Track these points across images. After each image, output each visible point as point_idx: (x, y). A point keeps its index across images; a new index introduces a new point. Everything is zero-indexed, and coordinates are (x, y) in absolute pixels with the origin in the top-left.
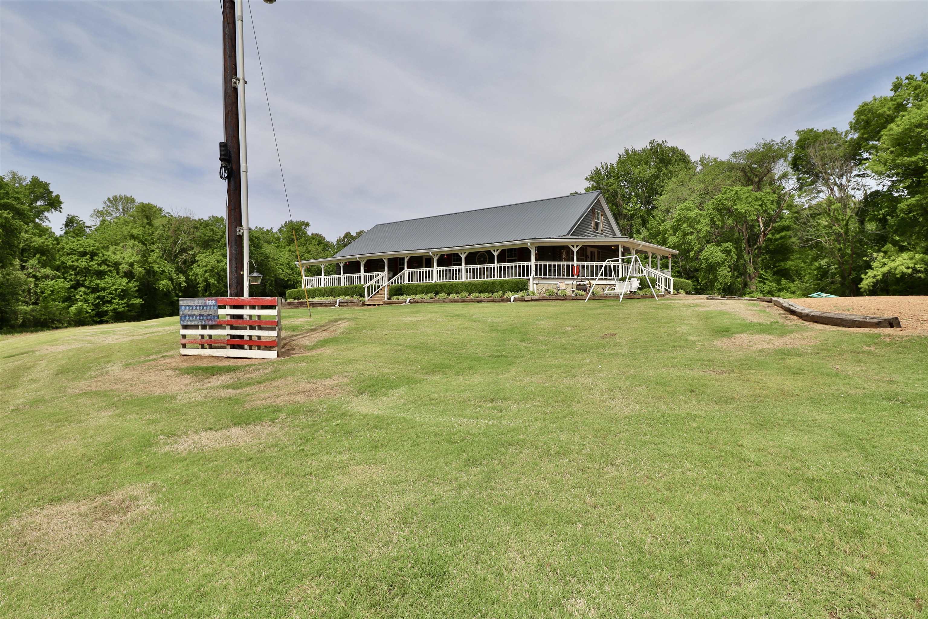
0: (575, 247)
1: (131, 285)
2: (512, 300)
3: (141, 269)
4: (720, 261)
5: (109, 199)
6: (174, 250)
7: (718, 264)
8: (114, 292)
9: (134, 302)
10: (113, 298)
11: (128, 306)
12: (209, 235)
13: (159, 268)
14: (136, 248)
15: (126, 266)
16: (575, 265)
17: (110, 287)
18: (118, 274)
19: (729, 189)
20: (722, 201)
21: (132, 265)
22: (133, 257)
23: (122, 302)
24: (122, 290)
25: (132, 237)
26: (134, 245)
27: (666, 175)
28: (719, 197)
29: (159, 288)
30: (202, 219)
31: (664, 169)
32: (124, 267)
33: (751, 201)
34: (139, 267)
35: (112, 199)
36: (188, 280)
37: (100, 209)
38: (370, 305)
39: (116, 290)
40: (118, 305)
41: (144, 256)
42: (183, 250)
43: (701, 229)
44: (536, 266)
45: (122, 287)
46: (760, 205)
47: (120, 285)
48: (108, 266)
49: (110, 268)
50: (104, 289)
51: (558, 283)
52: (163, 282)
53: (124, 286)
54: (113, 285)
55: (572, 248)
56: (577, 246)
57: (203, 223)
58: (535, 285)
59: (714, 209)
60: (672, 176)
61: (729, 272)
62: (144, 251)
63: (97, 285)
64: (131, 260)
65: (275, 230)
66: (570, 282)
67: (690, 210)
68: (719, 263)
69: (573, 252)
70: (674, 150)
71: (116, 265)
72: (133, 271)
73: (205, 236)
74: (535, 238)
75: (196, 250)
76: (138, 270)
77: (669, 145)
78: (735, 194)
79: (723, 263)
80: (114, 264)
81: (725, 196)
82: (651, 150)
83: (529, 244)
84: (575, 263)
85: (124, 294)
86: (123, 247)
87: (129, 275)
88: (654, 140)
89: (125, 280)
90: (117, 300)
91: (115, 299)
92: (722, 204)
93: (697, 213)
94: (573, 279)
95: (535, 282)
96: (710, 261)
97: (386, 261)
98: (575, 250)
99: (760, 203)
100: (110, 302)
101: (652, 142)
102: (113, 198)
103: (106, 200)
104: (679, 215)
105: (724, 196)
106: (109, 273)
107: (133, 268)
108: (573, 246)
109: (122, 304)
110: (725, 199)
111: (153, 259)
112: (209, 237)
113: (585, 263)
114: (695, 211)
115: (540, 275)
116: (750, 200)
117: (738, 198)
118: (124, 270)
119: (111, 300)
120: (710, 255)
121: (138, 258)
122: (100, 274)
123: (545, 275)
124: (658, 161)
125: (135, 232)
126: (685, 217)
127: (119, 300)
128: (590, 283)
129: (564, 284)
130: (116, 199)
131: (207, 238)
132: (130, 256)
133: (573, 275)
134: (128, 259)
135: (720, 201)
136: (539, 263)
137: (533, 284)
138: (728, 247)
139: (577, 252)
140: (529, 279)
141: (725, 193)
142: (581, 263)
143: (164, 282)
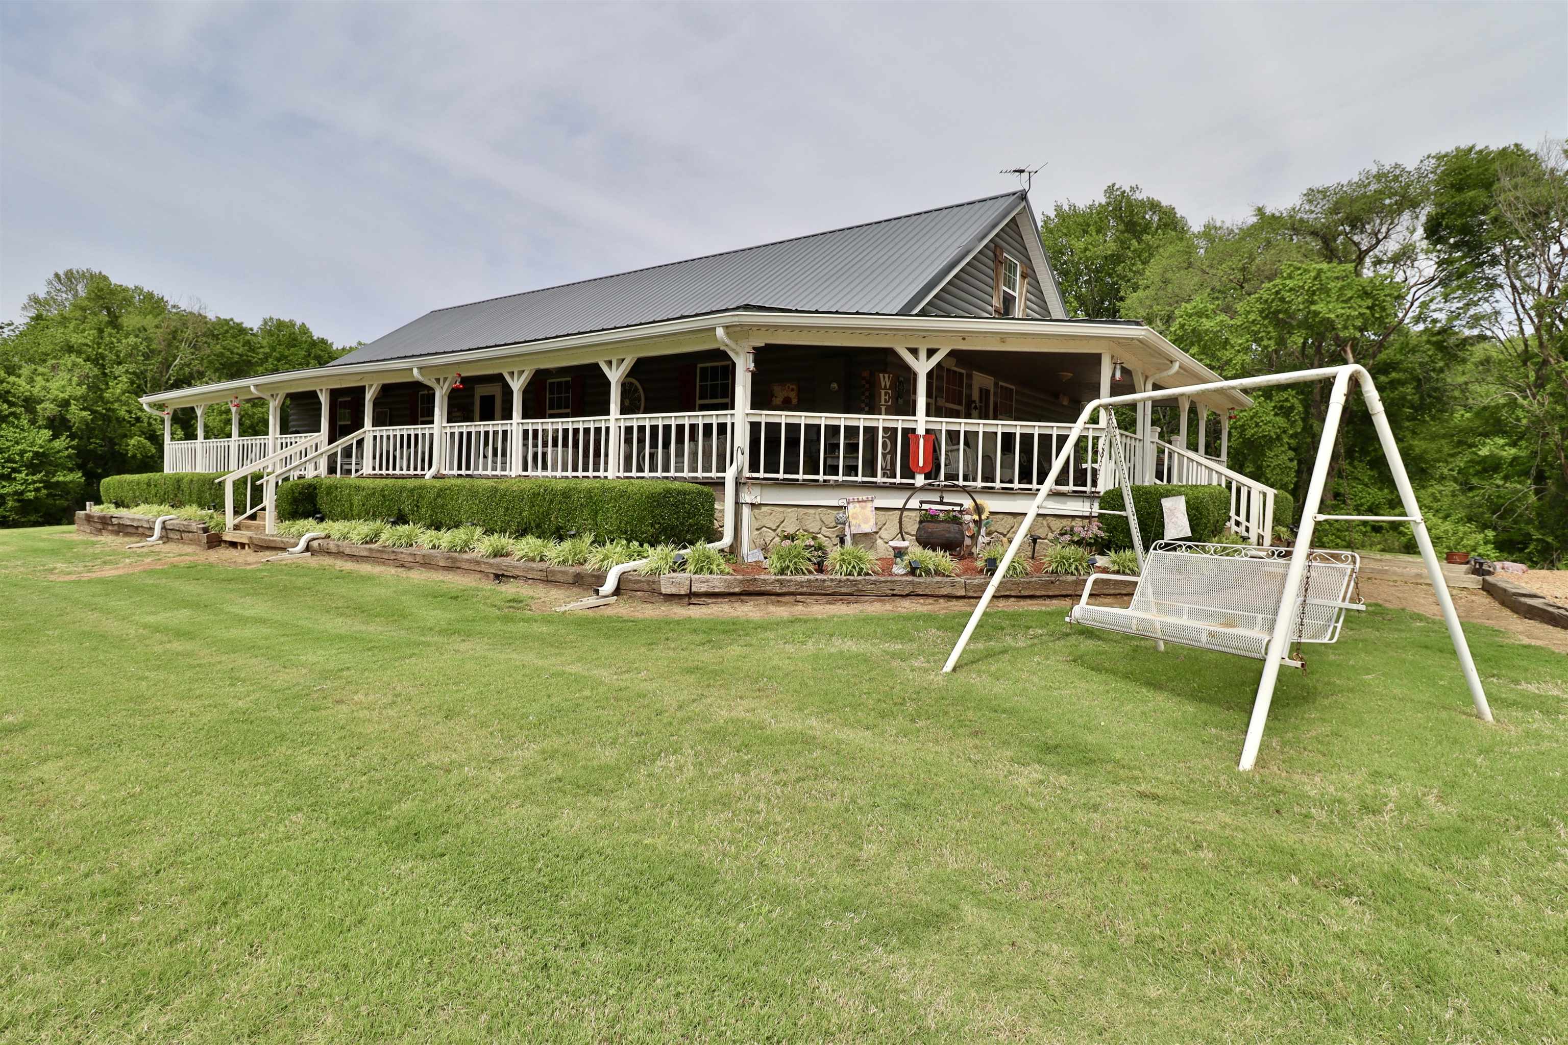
0: (923, 354)
1: (58, 444)
2: (610, 585)
3: (84, 413)
4: (1272, 434)
5: (57, 275)
6: (164, 379)
7: (1271, 442)
8: (17, 458)
9: (61, 479)
10: (14, 470)
11: (48, 485)
12: (240, 351)
13: (130, 412)
14: (77, 371)
15: (52, 406)
16: (921, 431)
17: (8, 448)
18: (33, 422)
19: (1299, 269)
20: (1283, 293)
21: (65, 404)
22: (69, 389)
23: (35, 478)
24: (36, 454)
25: (70, 349)
26: (74, 364)
27: (1138, 254)
28: (1275, 286)
29: (127, 451)
30: (232, 320)
31: (1134, 242)
32: (47, 408)
33: (1351, 298)
34: (81, 410)
35: (63, 276)
37: (42, 295)
38: (234, 545)
39: (22, 453)
40: (26, 484)
41: (91, 388)
43: (1231, 360)
44: (755, 427)
45: (35, 449)
46: (1368, 308)
47: (32, 444)
48: (11, 404)
49: (13, 409)
51: (843, 503)
52: (132, 442)
53: (41, 447)
54: (17, 443)
55: (909, 358)
56: (931, 353)
57: (232, 327)
58: (746, 510)
59: (1261, 312)
60: (1151, 255)
61: (1291, 460)
62: (95, 376)
64: (61, 395)
66: (896, 501)
67: (1207, 317)
68: (1271, 437)
69: (912, 376)
70: (1154, 206)
71: (30, 403)
72: (68, 417)
73: (232, 353)
74: (747, 307)
76: (77, 414)
77: (1140, 196)
78: (1315, 278)
79: (1279, 438)
80: (23, 400)
81: (1290, 283)
82: (1108, 204)
83: (720, 332)
84: (921, 422)
85: (40, 462)
86: (54, 368)
87: (58, 425)
88: (1114, 185)
89: (47, 433)
90: (23, 475)
91: (20, 472)
92: (1282, 300)
93: (1222, 321)
94: (911, 487)
95: (747, 497)
96: (1249, 433)
97: (324, 399)
98: (922, 367)
99: (1369, 302)
100: (8, 478)
101: (1110, 190)
102: (66, 274)
103: (51, 276)
104: (1182, 326)
105: (1288, 282)
106: (11, 419)
107: (67, 411)
108: (914, 352)
109: (34, 482)
110: (1291, 290)
111: (113, 394)
112: (241, 355)
113: (962, 425)
114: (1218, 319)
115: (772, 467)
116: (1349, 294)
117: (1318, 290)
118: (47, 414)
119: (10, 474)
120: (1252, 418)
121: (81, 391)
123: (791, 467)
124: (1122, 227)
125: (76, 339)
126: (1194, 330)
127: (27, 475)
128: (979, 509)
129: (870, 507)
130: (69, 275)
131: (236, 358)
132: (63, 387)
133: (908, 473)
134: (56, 393)
135: (1277, 293)
136: (765, 417)
137: (738, 504)
138: (1287, 400)
139: (930, 375)
140: (721, 483)
141: (1290, 277)
142: (944, 424)
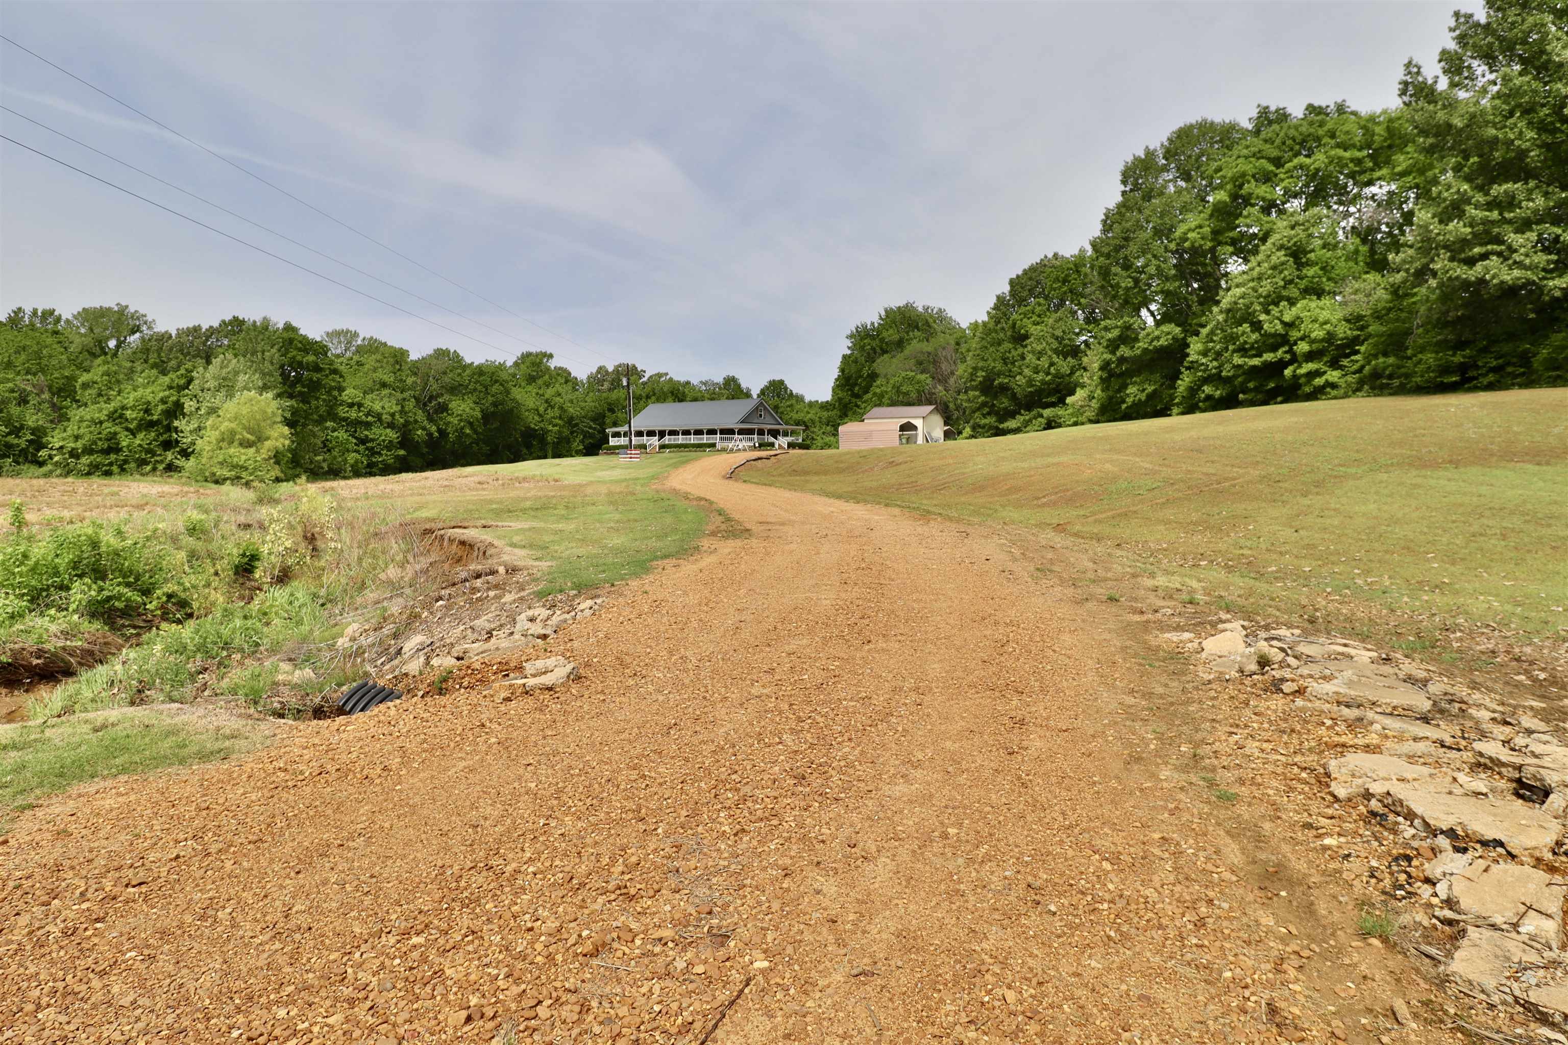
6: (422, 398)
36: (440, 431)
40: (387, 457)
42: (431, 398)
48: (373, 417)
49: (375, 420)
50: (372, 440)
53: (390, 438)
54: (380, 436)
62: (401, 400)
63: (367, 436)
64: (391, 411)
65: (509, 363)
71: (380, 416)
72: (395, 421)
75: (446, 397)
76: (398, 420)
80: (377, 415)
85: (390, 446)
87: (392, 426)
89: (389, 431)
100: (379, 454)
111: (409, 408)
122: (368, 425)
143: (419, 432)
